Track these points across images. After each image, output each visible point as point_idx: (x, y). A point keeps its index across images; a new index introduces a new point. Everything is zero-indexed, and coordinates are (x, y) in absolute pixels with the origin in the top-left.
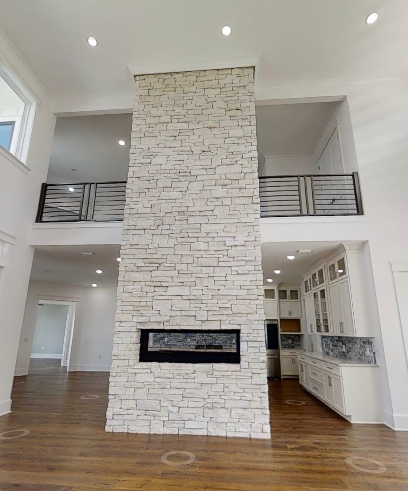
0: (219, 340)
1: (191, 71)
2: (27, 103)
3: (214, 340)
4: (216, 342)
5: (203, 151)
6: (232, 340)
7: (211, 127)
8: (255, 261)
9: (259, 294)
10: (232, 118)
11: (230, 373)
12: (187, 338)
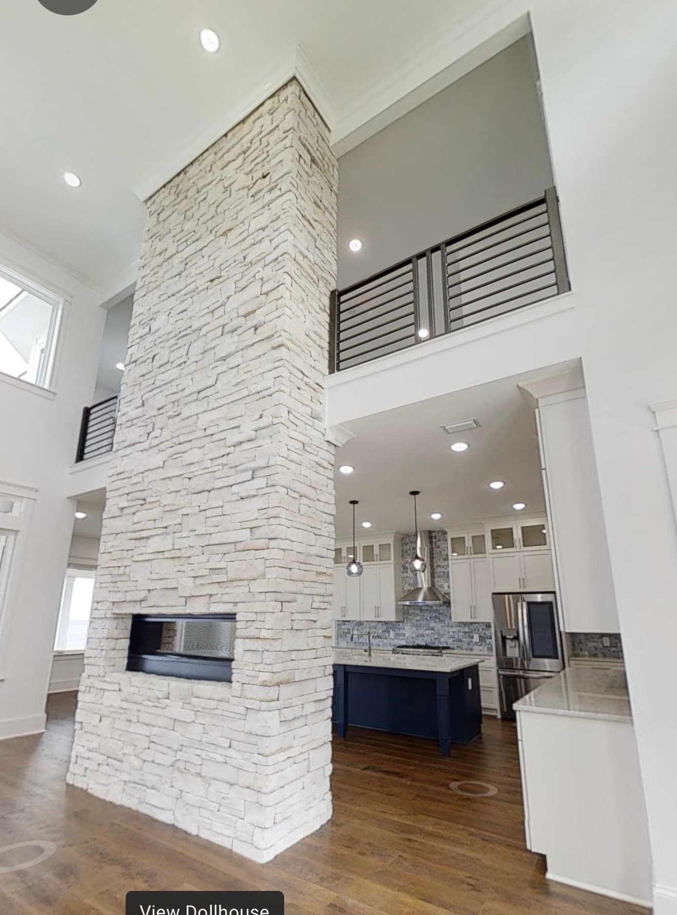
0: (446, 636)
1: (207, 150)
2: (55, 305)
3: (436, 636)
4: (442, 639)
5: (212, 281)
6: (472, 638)
7: (225, 232)
8: (268, 467)
9: (271, 536)
10: (256, 197)
11: (213, 704)
12: (388, 632)
